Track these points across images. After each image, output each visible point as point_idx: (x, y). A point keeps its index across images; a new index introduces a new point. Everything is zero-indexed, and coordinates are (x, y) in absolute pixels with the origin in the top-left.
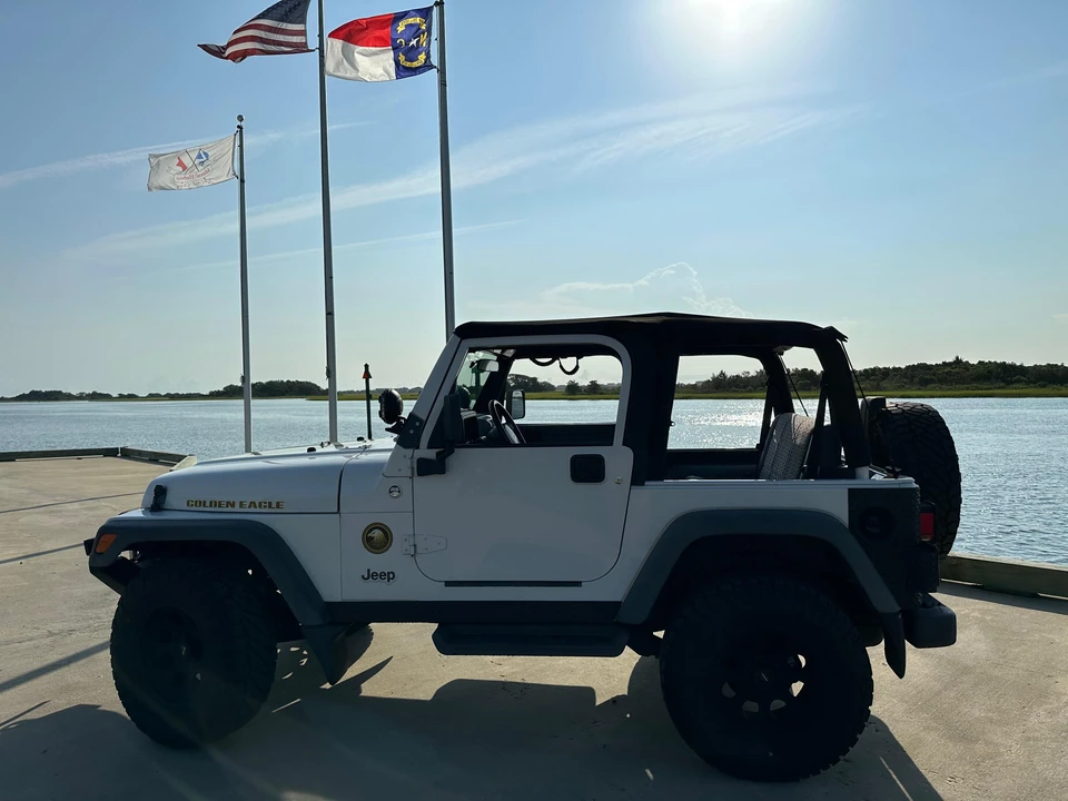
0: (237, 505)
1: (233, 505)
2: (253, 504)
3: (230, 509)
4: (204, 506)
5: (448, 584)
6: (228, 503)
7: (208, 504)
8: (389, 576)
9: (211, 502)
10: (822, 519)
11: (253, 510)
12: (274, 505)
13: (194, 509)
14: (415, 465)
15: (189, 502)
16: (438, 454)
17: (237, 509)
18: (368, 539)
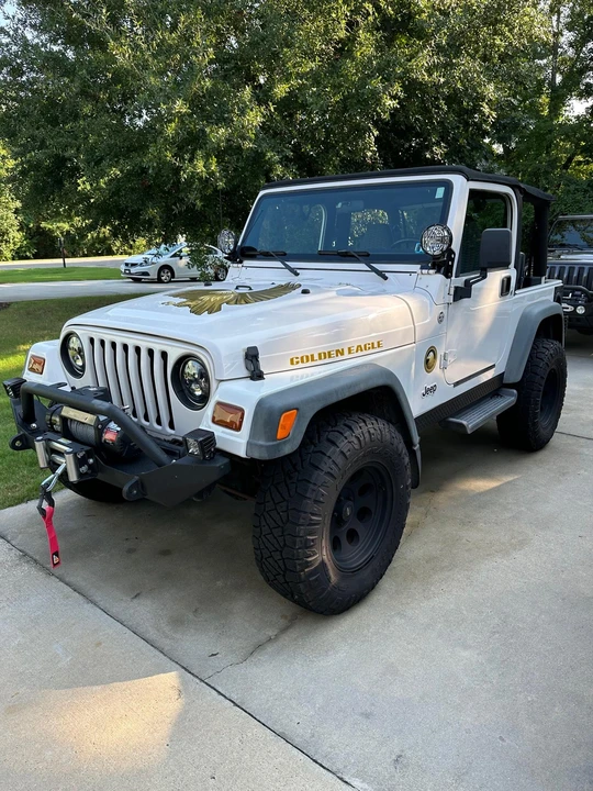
0: (346, 351)
1: (342, 354)
2: (359, 348)
3: (340, 357)
4: (313, 360)
5: (455, 384)
6: (337, 351)
7: (316, 357)
8: (432, 390)
9: (320, 354)
11: (360, 353)
12: (376, 345)
13: (301, 365)
14: (452, 292)
15: (292, 360)
16: (467, 282)
17: (346, 355)
18: (427, 361)
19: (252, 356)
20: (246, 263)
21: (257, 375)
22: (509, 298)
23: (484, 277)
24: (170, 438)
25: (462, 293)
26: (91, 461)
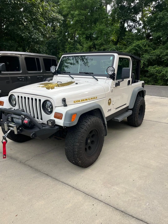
0: (88, 99)
1: (87, 100)
2: (91, 98)
3: (86, 101)
4: (80, 102)
5: (116, 109)
6: (86, 99)
7: (80, 101)
8: (110, 110)
9: (81, 100)
10: (141, 89)
11: (91, 100)
12: (96, 98)
13: (76, 103)
14: (115, 84)
15: (74, 101)
16: (119, 82)
17: (88, 100)
18: (109, 102)
19: (64, 100)
20: (58, 75)
21: (65, 105)
22: (130, 86)
23: (123, 80)
24: (41, 123)
25: (117, 85)
26: (21, 128)
